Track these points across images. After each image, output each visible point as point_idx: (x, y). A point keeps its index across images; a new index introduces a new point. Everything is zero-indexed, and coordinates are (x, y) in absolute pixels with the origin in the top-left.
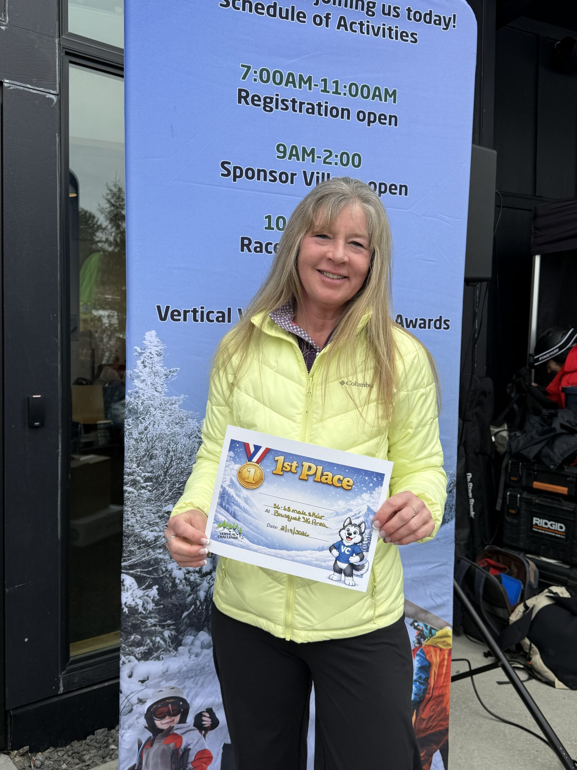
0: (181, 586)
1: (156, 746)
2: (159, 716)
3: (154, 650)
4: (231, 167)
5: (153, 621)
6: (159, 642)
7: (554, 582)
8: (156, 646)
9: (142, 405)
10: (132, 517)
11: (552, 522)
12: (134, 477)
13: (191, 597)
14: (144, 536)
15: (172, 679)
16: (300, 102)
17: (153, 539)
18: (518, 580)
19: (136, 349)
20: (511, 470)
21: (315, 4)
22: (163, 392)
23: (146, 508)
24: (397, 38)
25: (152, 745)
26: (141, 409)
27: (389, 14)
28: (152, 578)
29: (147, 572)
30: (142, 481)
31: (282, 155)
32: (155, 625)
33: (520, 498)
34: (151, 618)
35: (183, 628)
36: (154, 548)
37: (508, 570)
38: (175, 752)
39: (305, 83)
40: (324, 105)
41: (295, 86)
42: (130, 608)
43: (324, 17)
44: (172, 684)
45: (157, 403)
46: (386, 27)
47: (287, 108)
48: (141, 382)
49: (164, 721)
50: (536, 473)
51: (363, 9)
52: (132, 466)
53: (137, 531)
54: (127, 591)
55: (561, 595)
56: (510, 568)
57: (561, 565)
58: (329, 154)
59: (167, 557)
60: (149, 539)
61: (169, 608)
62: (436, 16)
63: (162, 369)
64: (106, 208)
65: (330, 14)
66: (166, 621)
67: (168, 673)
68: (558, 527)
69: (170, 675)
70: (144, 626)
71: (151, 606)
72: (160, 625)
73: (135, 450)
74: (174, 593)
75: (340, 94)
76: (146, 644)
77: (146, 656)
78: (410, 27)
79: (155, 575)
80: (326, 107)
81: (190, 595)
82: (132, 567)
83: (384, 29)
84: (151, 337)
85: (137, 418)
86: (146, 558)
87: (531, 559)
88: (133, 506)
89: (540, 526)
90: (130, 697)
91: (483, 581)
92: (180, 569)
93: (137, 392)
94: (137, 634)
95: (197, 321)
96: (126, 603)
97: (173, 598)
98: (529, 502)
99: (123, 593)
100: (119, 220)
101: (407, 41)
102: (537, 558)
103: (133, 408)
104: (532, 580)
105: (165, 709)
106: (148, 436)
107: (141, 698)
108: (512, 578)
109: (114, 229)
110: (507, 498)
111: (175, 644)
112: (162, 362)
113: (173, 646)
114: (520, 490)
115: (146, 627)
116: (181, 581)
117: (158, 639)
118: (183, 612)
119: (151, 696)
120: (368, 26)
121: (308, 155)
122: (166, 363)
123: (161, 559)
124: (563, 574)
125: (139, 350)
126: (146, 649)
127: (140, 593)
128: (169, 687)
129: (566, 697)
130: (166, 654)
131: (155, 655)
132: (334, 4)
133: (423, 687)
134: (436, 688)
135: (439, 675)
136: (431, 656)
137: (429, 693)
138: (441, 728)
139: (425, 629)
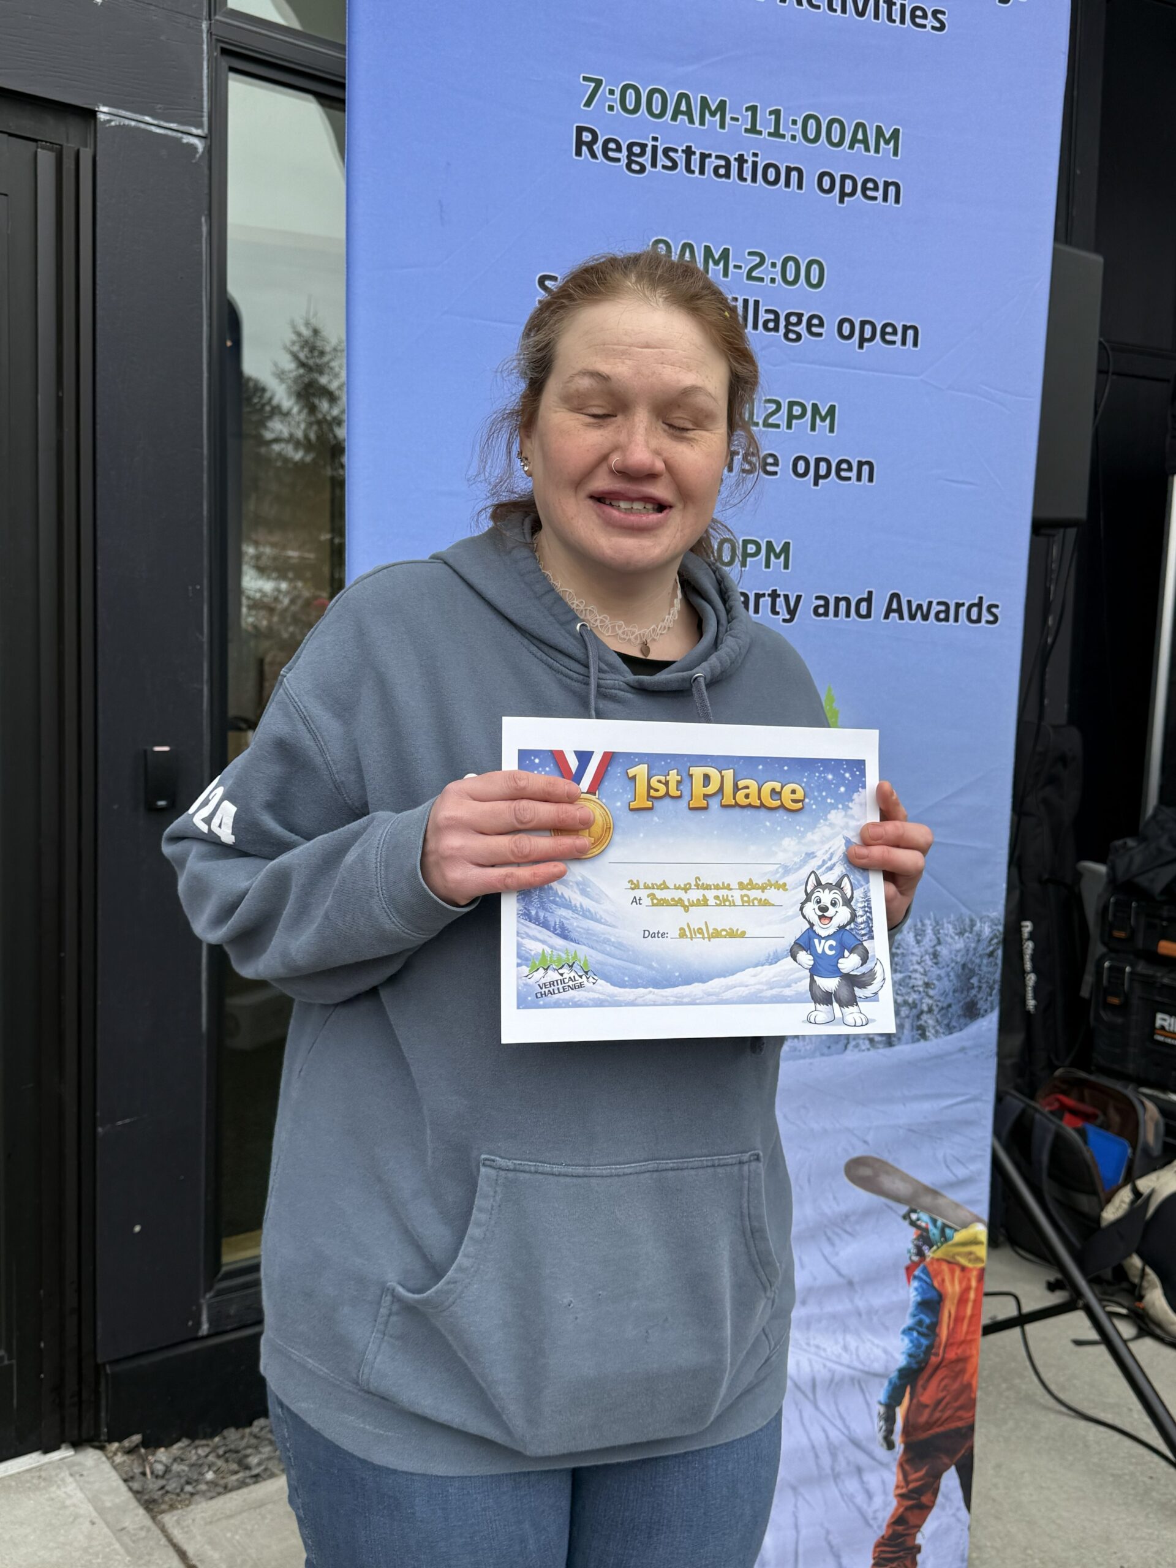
16: (702, 153)
18: (1121, 1140)
20: (1115, 916)
24: (903, 21)
33: (1130, 973)
37: (1101, 1118)
39: (713, 114)
40: (751, 159)
41: (691, 121)
47: (675, 166)
50: (1165, 923)
56: (1105, 1114)
58: (758, 259)
64: (290, 371)
75: (783, 136)
80: (755, 164)
83: (876, 2)
87: (1150, 1097)
91: (1049, 1138)
98: (1148, 983)
100: (314, 395)
101: (924, 26)
102: (1161, 1095)
104: (1151, 1139)
108: (1109, 1134)
109: (303, 416)
110: (1102, 974)
114: (1131, 957)
121: (718, 264)
133: (925, 1342)
134: (952, 1344)
135: (958, 1319)
136: (943, 1281)
137: (937, 1354)
138: (960, 1424)
139: (931, 1227)
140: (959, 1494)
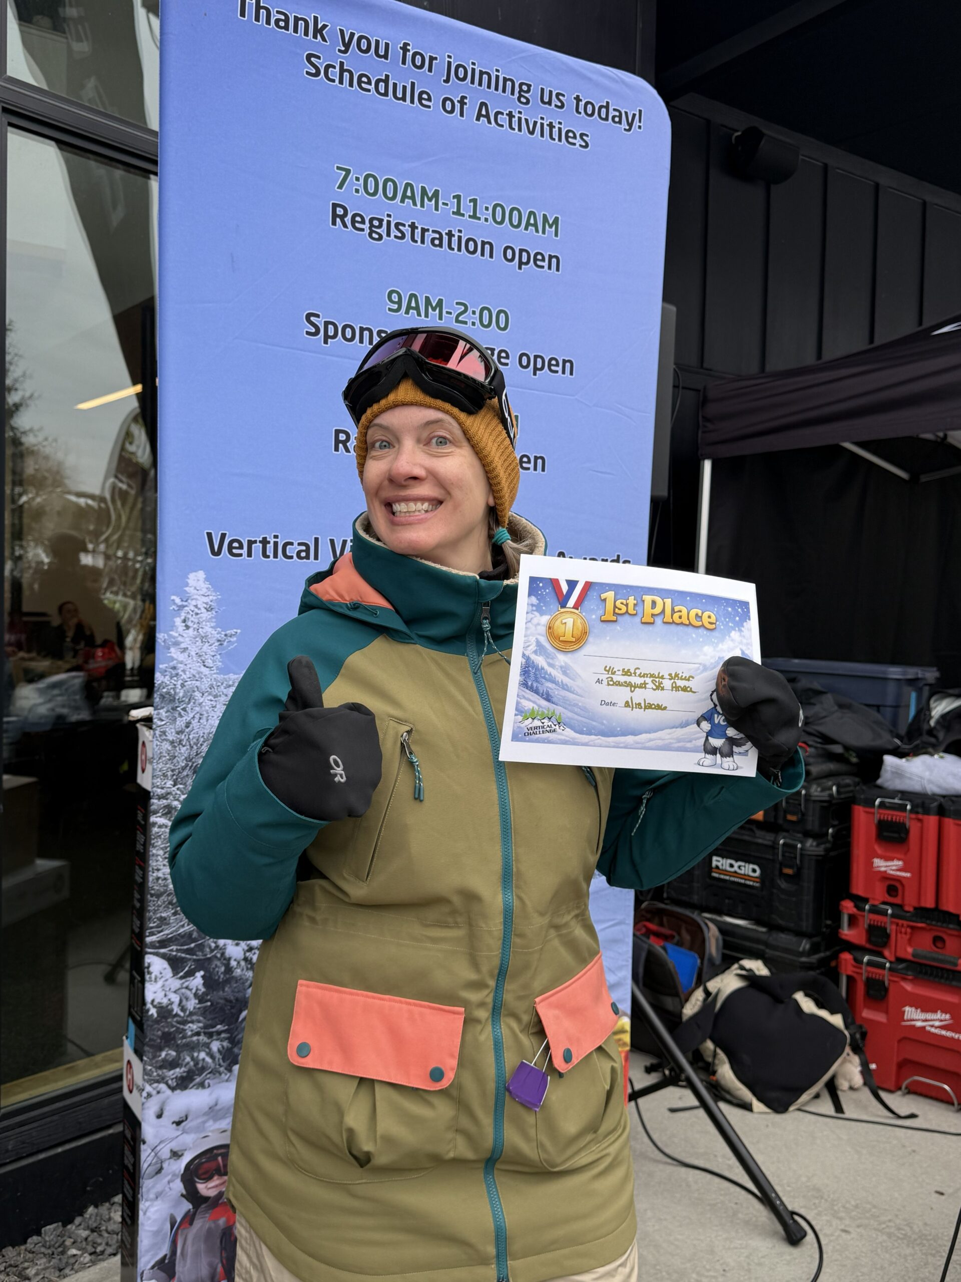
0: (239, 971)
1: (198, 1224)
2: (203, 1177)
3: (197, 1072)
4: (320, 322)
6: (204, 1060)
7: (743, 954)
8: (200, 1065)
9: (182, 687)
11: (740, 863)
12: (169, 801)
15: (223, 1118)
16: (422, 228)
19: (173, 600)
21: (444, 81)
22: (214, 668)
24: (560, 140)
25: (191, 1223)
26: (181, 695)
27: (550, 103)
28: (195, 960)
29: (188, 951)
31: (396, 306)
32: (198, 1034)
34: (192, 1022)
38: (226, 1232)
39: (430, 200)
40: (457, 234)
41: (415, 204)
42: (161, 1008)
43: (458, 101)
44: (223, 1124)
45: (204, 686)
46: (546, 123)
47: (403, 237)
48: (182, 652)
49: (211, 1184)
51: (513, 93)
52: (165, 783)
54: (156, 981)
55: (757, 973)
58: (463, 308)
61: (219, 1005)
62: (614, 110)
63: (213, 632)
65: (466, 98)
66: (215, 1027)
67: (218, 1107)
68: (749, 870)
69: (220, 1110)
70: (181, 1035)
71: (192, 1004)
72: (205, 1033)
73: (170, 760)
74: (227, 981)
75: (479, 219)
76: (184, 1063)
77: (183, 1083)
78: (578, 123)
79: (200, 956)
80: (460, 238)
82: (163, 943)
83: (542, 125)
84: (197, 580)
85: (174, 709)
86: (186, 928)
89: (723, 870)
90: (158, 1148)
93: (174, 668)
94: (170, 1049)
95: (268, 557)
96: (153, 1001)
97: (226, 989)
99: (147, 985)
101: (574, 144)
102: (718, 918)
103: (168, 693)
104: (714, 951)
105: (212, 1165)
106: (191, 737)
107: (175, 1149)
111: (228, 1062)
112: (214, 620)
113: (225, 1064)
115: (184, 1037)
116: (239, 963)
117: (202, 1055)
118: (241, 1011)
119: (191, 1145)
120: (520, 119)
121: (434, 309)
122: (221, 622)
124: (756, 941)
125: (178, 601)
126: (184, 1072)
127: (176, 983)
128: (218, 1129)
129: (770, 1125)
130: (214, 1078)
131: (198, 1080)
132: (473, 82)
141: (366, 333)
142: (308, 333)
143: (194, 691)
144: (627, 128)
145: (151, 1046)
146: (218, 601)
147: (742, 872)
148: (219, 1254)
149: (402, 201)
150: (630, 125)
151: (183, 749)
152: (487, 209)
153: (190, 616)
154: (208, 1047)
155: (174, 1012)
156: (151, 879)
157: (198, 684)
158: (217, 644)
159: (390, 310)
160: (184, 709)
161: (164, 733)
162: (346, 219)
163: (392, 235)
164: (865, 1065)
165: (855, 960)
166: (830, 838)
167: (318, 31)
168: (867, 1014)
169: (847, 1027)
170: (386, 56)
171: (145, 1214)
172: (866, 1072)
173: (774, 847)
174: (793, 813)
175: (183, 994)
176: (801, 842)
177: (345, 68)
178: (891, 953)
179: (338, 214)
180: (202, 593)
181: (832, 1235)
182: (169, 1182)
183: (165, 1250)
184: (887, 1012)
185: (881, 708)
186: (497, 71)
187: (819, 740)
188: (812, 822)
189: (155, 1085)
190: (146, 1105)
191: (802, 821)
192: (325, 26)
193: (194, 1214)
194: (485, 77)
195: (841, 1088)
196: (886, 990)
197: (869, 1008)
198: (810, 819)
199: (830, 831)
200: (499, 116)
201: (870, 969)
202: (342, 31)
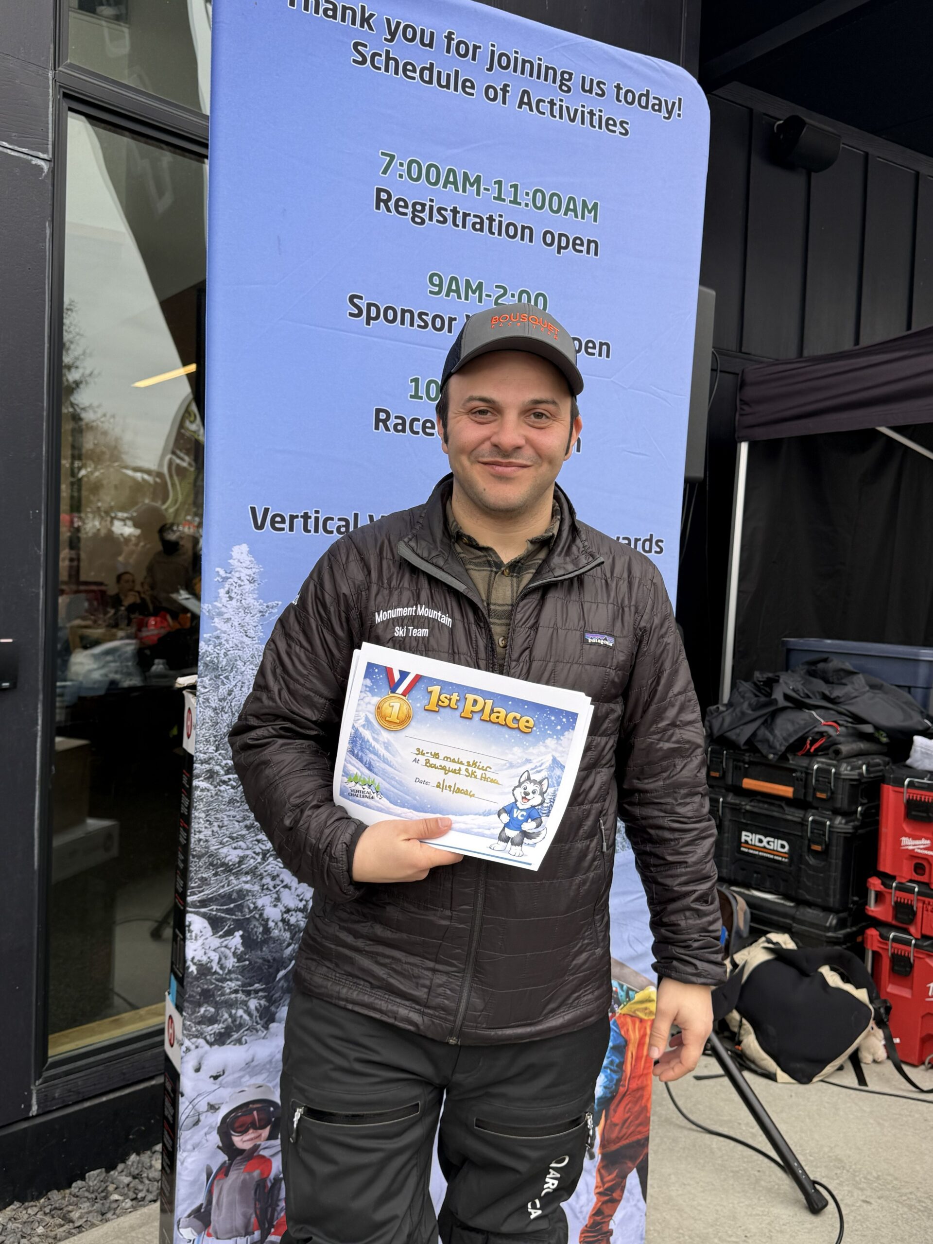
0: (276, 931)
1: (233, 1175)
2: (239, 1130)
3: (235, 1029)
4: (363, 304)
5: (233, 985)
6: (241, 1017)
7: (770, 927)
8: (238, 1023)
9: (225, 656)
10: (206, 828)
11: (769, 839)
12: (211, 766)
13: (291, 948)
14: (223, 855)
15: (260, 1073)
16: (464, 213)
17: (237, 860)
19: (218, 572)
21: (488, 69)
22: (257, 639)
23: (228, 813)
24: (600, 127)
25: (226, 1175)
26: (224, 663)
27: (590, 91)
28: (234, 920)
29: (228, 911)
30: (222, 772)
31: (436, 289)
32: (236, 991)
33: (723, 802)
34: (231, 980)
35: (277, 995)
36: (237, 875)
38: (261, 1184)
39: (472, 185)
40: (497, 219)
41: (457, 189)
42: (200, 966)
43: (501, 89)
44: (259, 1080)
45: (247, 655)
46: (586, 110)
47: (445, 221)
48: (225, 623)
49: (246, 1137)
51: (554, 82)
52: (208, 749)
53: (212, 848)
54: (196, 939)
55: (784, 946)
57: (782, 902)
58: (502, 291)
59: (257, 888)
60: (230, 860)
61: (258, 964)
62: (654, 98)
63: (255, 604)
65: (508, 86)
66: (252, 985)
67: (254, 1063)
68: (777, 846)
69: (257, 1066)
70: (220, 993)
71: (231, 962)
72: (243, 991)
73: (212, 726)
74: (265, 942)
75: (520, 204)
76: (222, 1020)
77: (221, 1039)
78: (618, 111)
79: (239, 916)
80: (500, 222)
81: (289, 945)
82: (204, 903)
83: (583, 112)
84: (240, 553)
85: (217, 677)
86: (226, 889)
87: (739, 894)
88: (208, 811)
89: (752, 845)
90: (196, 1101)
92: (275, 906)
93: (218, 637)
94: (209, 1005)
95: (309, 531)
96: (193, 958)
97: (264, 949)
99: (188, 943)
101: (614, 132)
103: (212, 662)
104: (741, 924)
105: (248, 1119)
106: (233, 704)
107: (212, 1102)
111: (265, 1019)
112: (256, 592)
113: (262, 1022)
114: (724, 791)
115: (223, 994)
116: (276, 924)
117: (240, 1012)
118: (278, 971)
119: (227, 1100)
120: (561, 106)
121: (474, 292)
122: (263, 595)
123: (248, 891)
124: (785, 915)
125: (222, 573)
126: (222, 1028)
127: (215, 942)
128: (254, 1084)
129: (793, 1094)
130: (251, 1035)
131: (236, 1036)
132: (515, 71)
133: (615, 1077)
134: (634, 1077)
135: (638, 1058)
136: (628, 1030)
137: (624, 1086)
138: (639, 1137)
139: (619, 990)
140: (639, 1189)
141: (407, 315)
142: (351, 314)
143: (236, 660)
144: (667, 115)
145: (191, 1002)
146: (261, 574)
147: (771, 847)
148: (252, 1205)
149: (445, 186)
150: (670, 113)
151: (225, 716)
152: (527, 194)
153: (233, 588)
154: (246, 1005)
155: (214, 970)
156: (193, 840)
157: (240, 653)
158: (259, 615)
159: (431, 292)
160: (227, 678)
161: (207, 700)
162: (389, 204)
163: (434, 220)
164: (888, 1039)
165: (881, 935)
166: (858, 815)
167: (365, 20)
168: (891, 989)
169: (871, 1001)
170: (430, 45)
171: (182, 1163)
172: (889, 1045)
173: (803, 823)
174: (822, 791)
175: (222, 953)
176: (830, 820)
177: (391, 56)
178: (917, 930)
179: (382, 199)
180: (244, 565)
181: (853, 1205)
182: (206, 1134)
183: (201, 1199)
184: (911, 988)
185: (912, 690)
186: (540, 59)
187: (850, 720)
188: (842, 800)
189: (194, 1040)
190: (185, 1059)
191: (831, 798)
192: (372, 15)
193: (230, 1165)
194: (528, 65)
195: (864, 1060)
196: (911, 966)
197: (894, 983)
198: (840, 796)
199: (859, 809)
200: (541, 104)
201: (895, 945)
202: (388, 20)
